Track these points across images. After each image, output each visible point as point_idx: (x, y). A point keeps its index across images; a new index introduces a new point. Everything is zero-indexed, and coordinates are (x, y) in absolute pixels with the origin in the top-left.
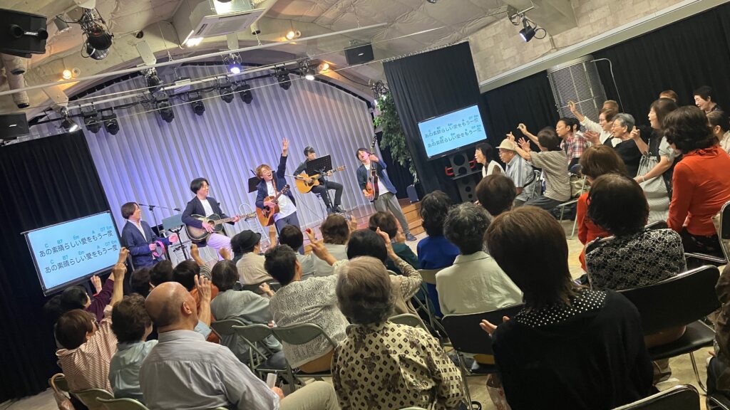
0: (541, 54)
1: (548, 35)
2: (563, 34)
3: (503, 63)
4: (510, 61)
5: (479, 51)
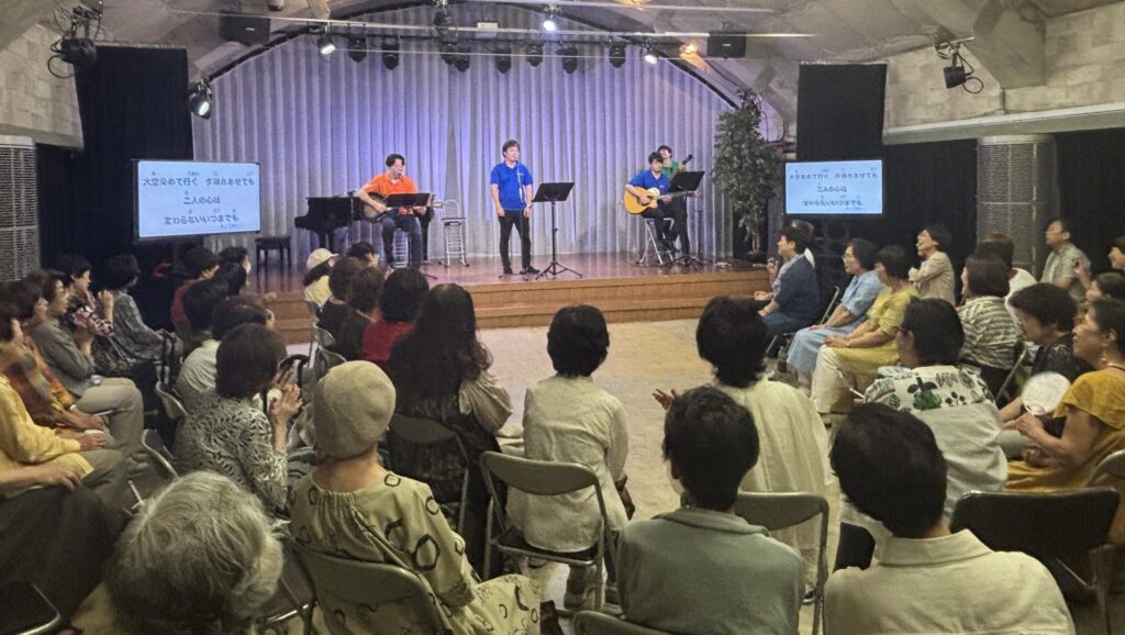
0: (981, 112)
1: (998, 86)
2: (1022, 90)
3: (925, 109)
4: (935, 109)
5: (897, 83)
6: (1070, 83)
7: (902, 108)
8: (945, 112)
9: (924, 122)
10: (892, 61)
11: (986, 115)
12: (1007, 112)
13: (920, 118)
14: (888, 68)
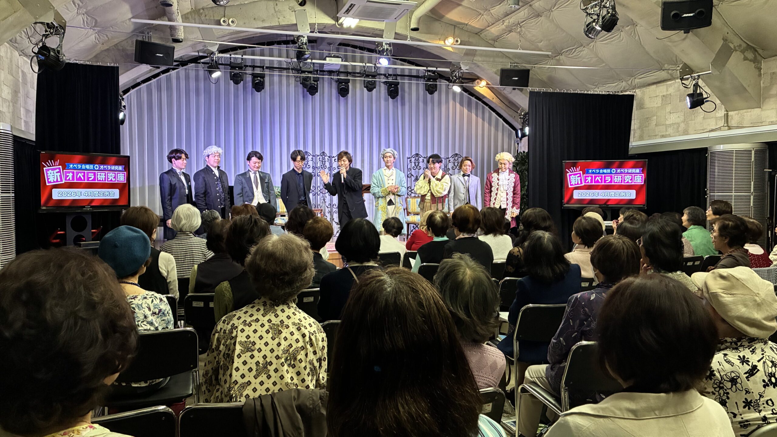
0: (710, 128)
1: (723, 110)
2: (742, 111)
3: (664, 127)
4: (672, 127)
5: (642, 108)
7: (646, 127)
8: (680, 129)
10: (638, 93)
11: (712, 130)
12: (730, 128)
13: (660, 134)
14: (635, 97)
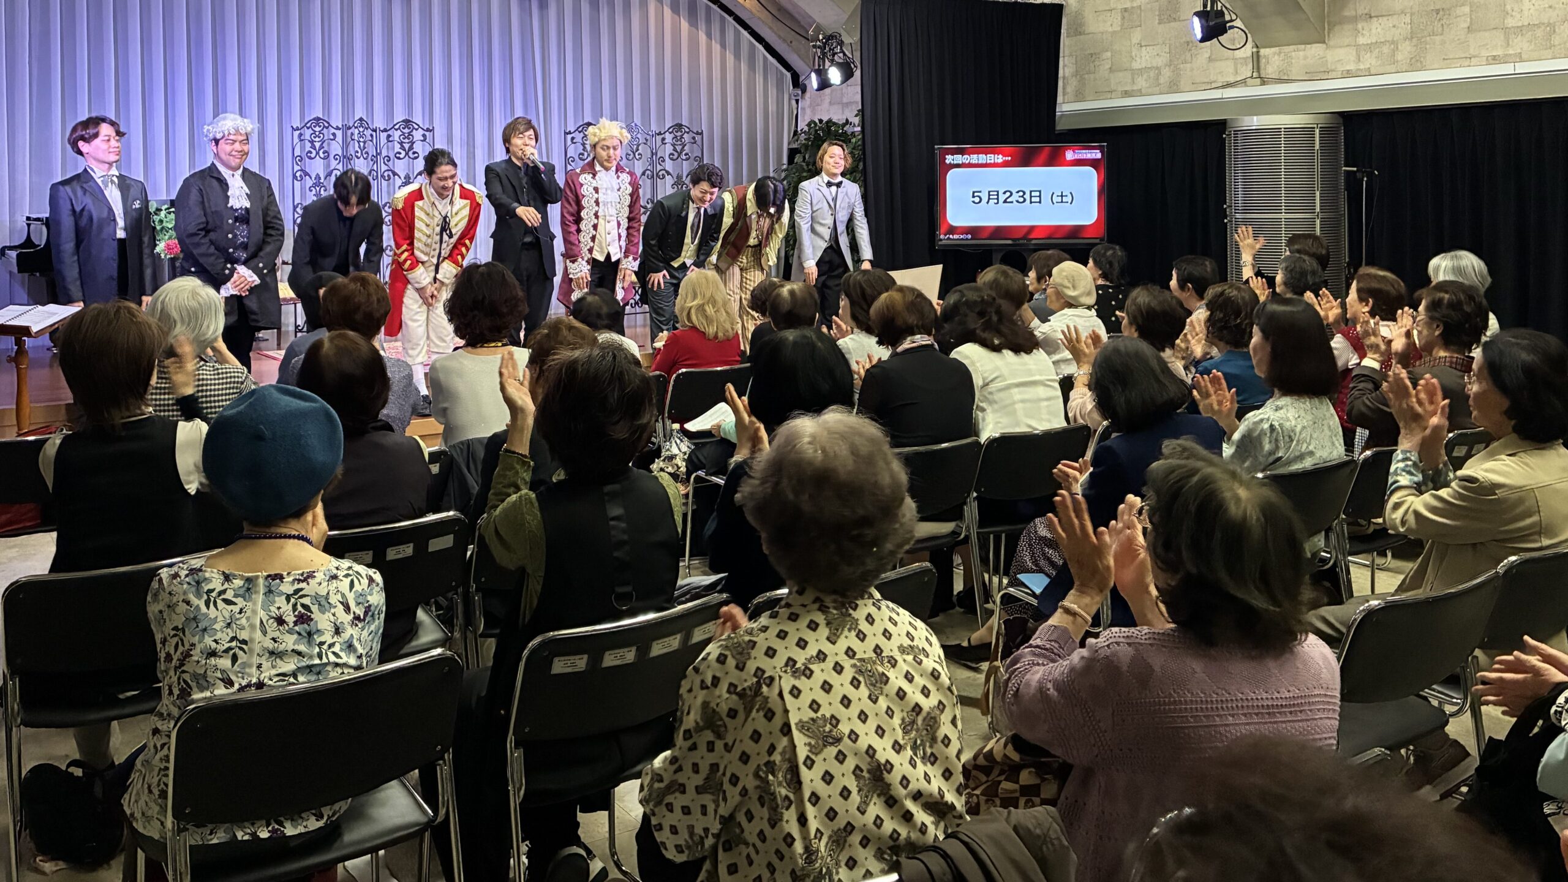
0: (1222, 80)
1: (1252, 43)
2: (1286, 49)
3: (1128, 75)
4: (1145, 76)
5: (1080, 34)
6: (1361, 40)
7: (1089, 73)
8: (1162, 80)
9: (1127, 94)
10: (1072, 1)
11: (1228, 85)
12: (1263, 83)
13: (1120, 89)
14: (1066, 12)
